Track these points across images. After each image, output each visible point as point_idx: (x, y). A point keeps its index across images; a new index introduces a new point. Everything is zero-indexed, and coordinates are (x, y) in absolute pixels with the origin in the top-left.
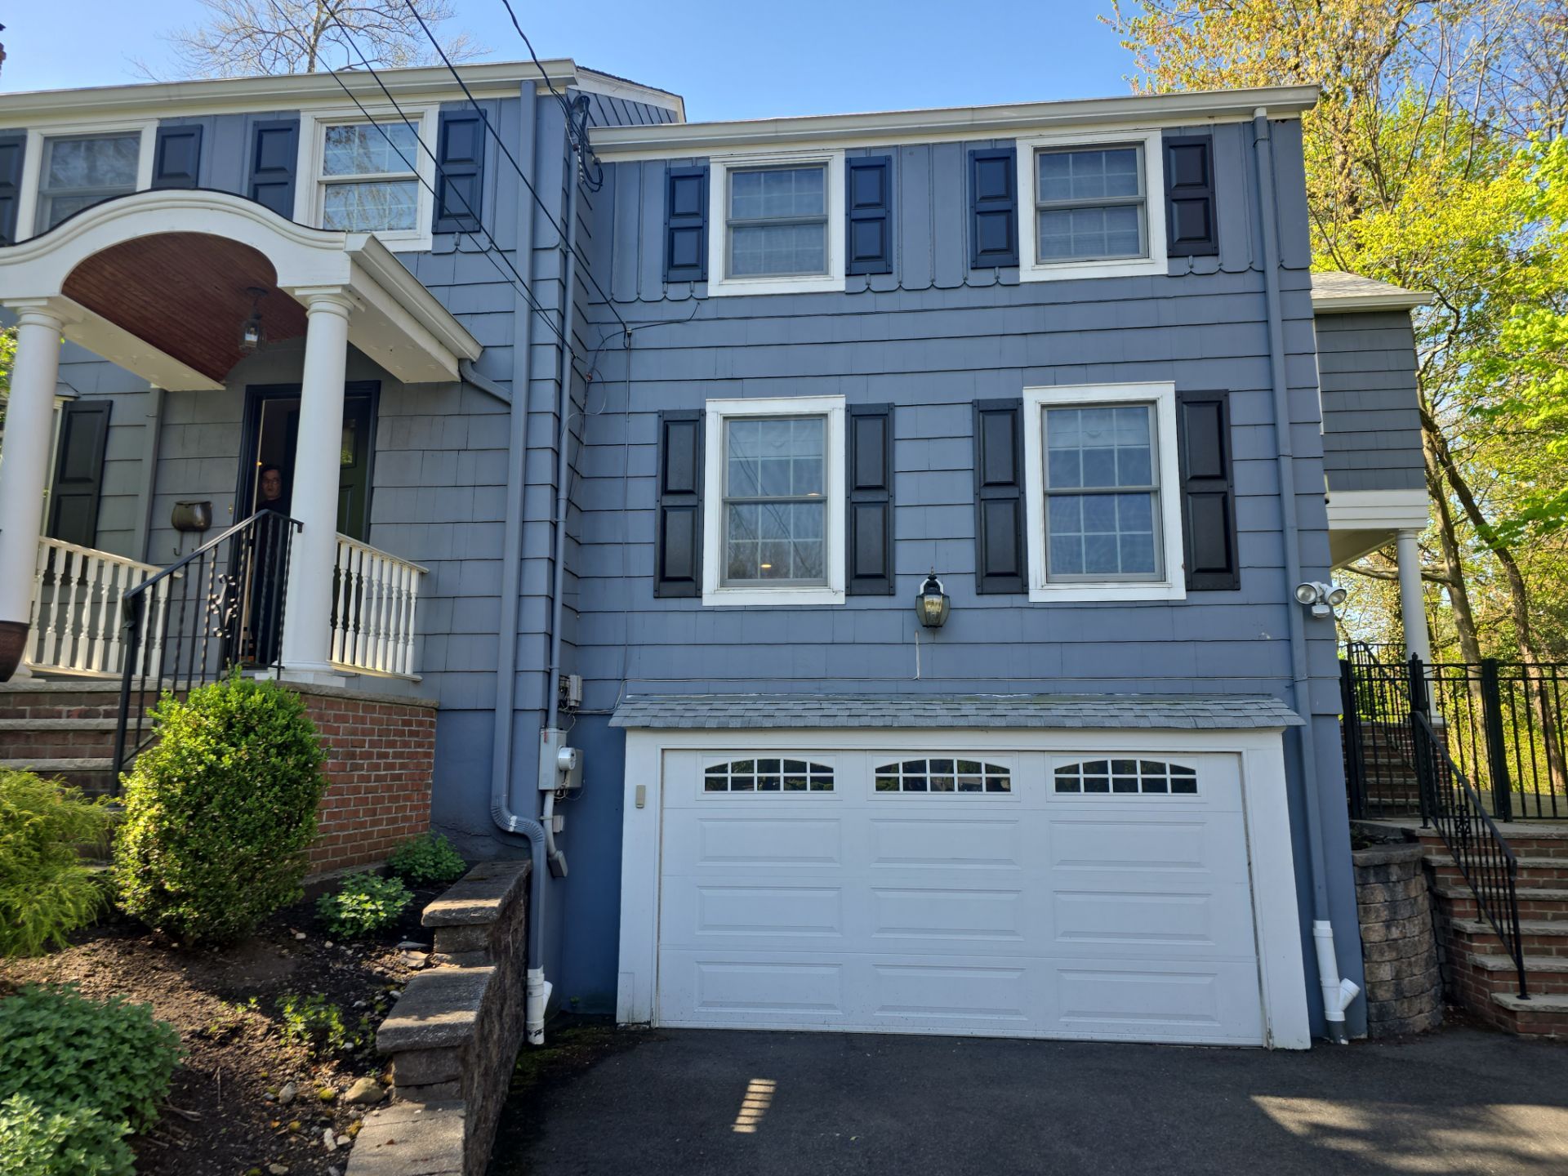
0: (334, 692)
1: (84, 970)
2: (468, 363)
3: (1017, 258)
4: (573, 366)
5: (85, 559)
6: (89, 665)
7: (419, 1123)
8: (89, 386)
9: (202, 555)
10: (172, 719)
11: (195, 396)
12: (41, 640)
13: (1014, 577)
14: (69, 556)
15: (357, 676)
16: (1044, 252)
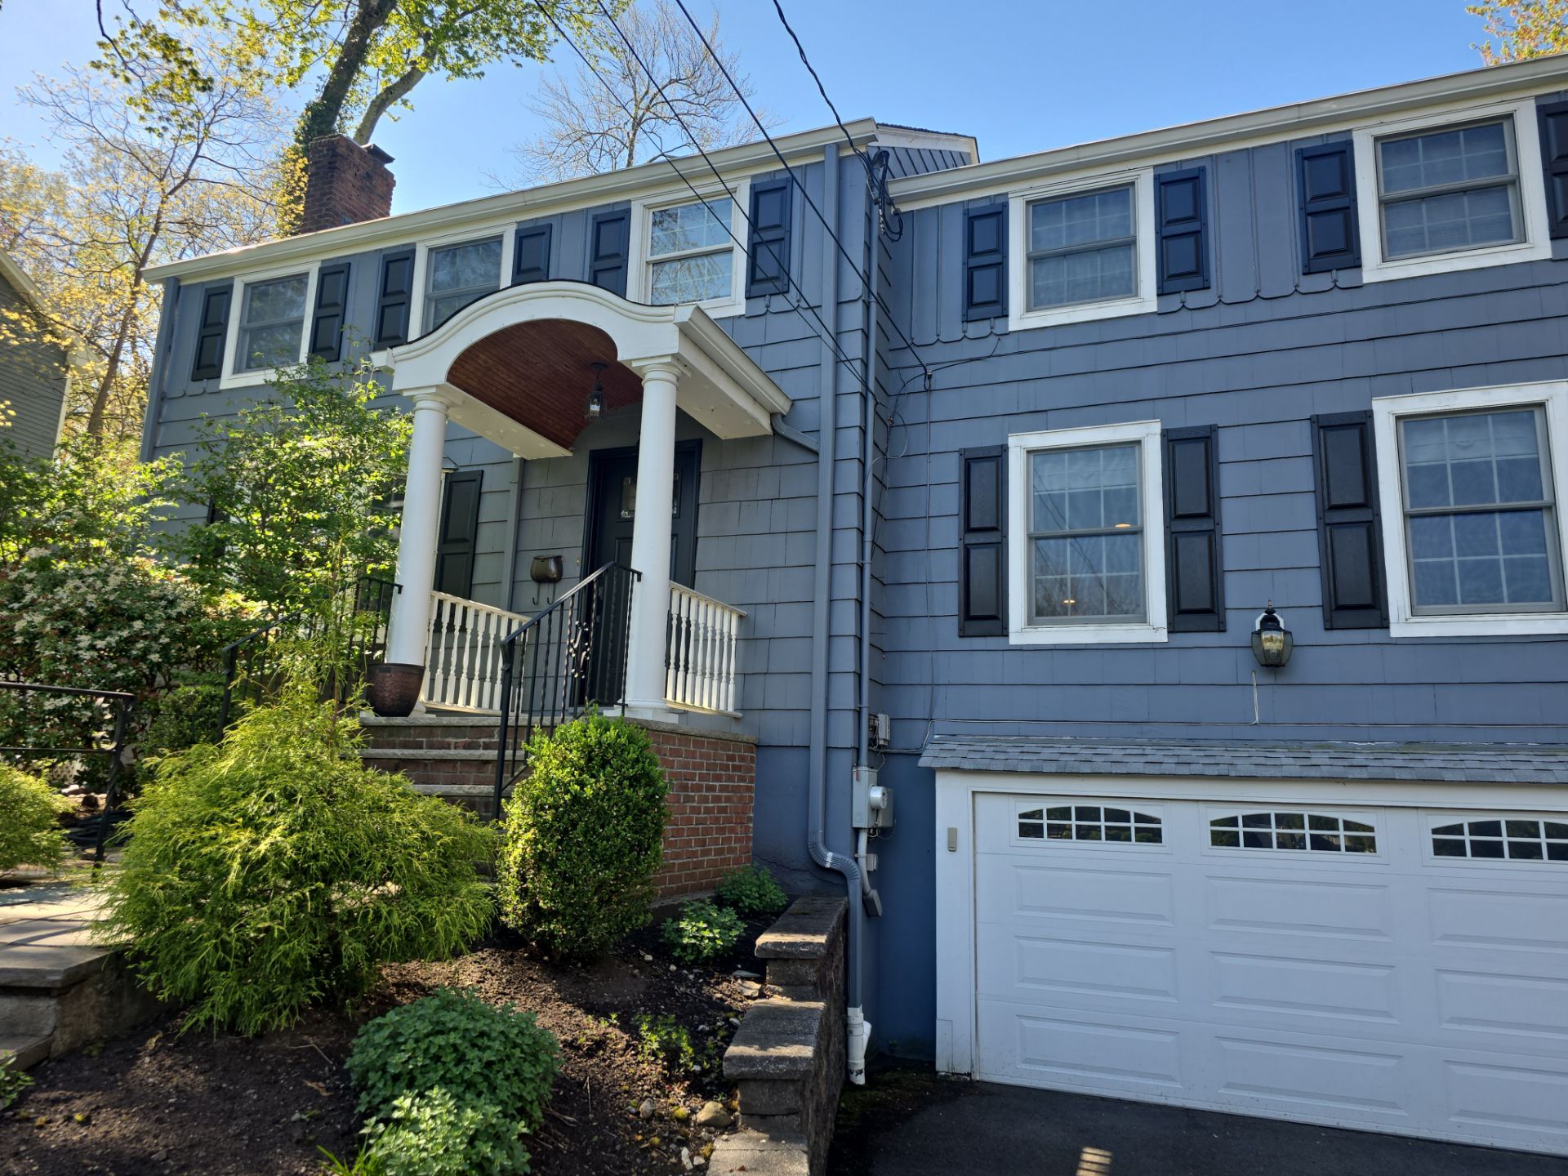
0: (667, 728)
1: (476, 976)
2: (779, 417)
3: (1359, 258)
4: (876, 413)
5: (465, 609)
6: (468, 702)
7: (765, 1153)
8: (466, 459)
9: (562, 604)
10: (544, 752)
11: (549, 463)
12: (432, 680)
13: (1374, 610)
14: (453, 606)
15: (686, 712)
16: (1392, 248)
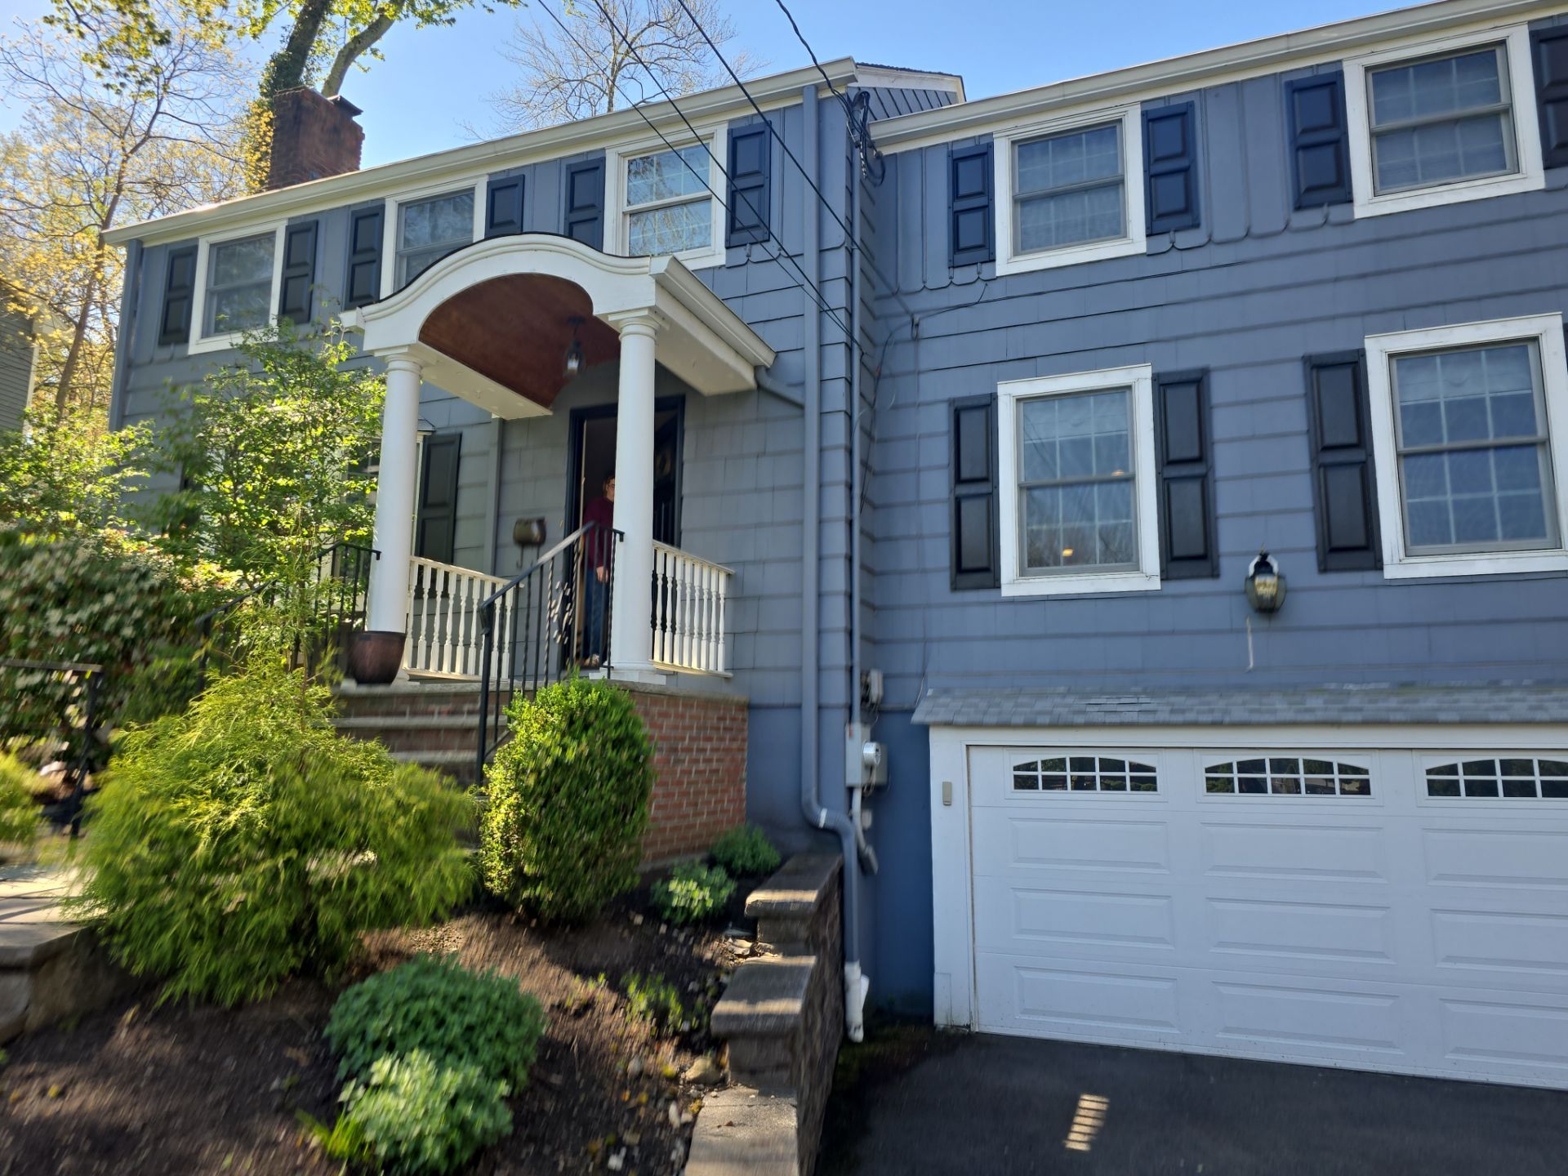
0: (655, 690)
1: (462, 942)
2: (763, 370)
3: (1350, 192)
4: (862, 363)
5: (447, 574)
6: (453, 669)
7: (754, 1108)
8: (443, 421)
9: (542, 567)
10: (524, 716)
11: (528, 423)
13: (1367, 551)
14: (434, 572)
15: (675, 673)
16: (1383, 182)
